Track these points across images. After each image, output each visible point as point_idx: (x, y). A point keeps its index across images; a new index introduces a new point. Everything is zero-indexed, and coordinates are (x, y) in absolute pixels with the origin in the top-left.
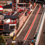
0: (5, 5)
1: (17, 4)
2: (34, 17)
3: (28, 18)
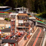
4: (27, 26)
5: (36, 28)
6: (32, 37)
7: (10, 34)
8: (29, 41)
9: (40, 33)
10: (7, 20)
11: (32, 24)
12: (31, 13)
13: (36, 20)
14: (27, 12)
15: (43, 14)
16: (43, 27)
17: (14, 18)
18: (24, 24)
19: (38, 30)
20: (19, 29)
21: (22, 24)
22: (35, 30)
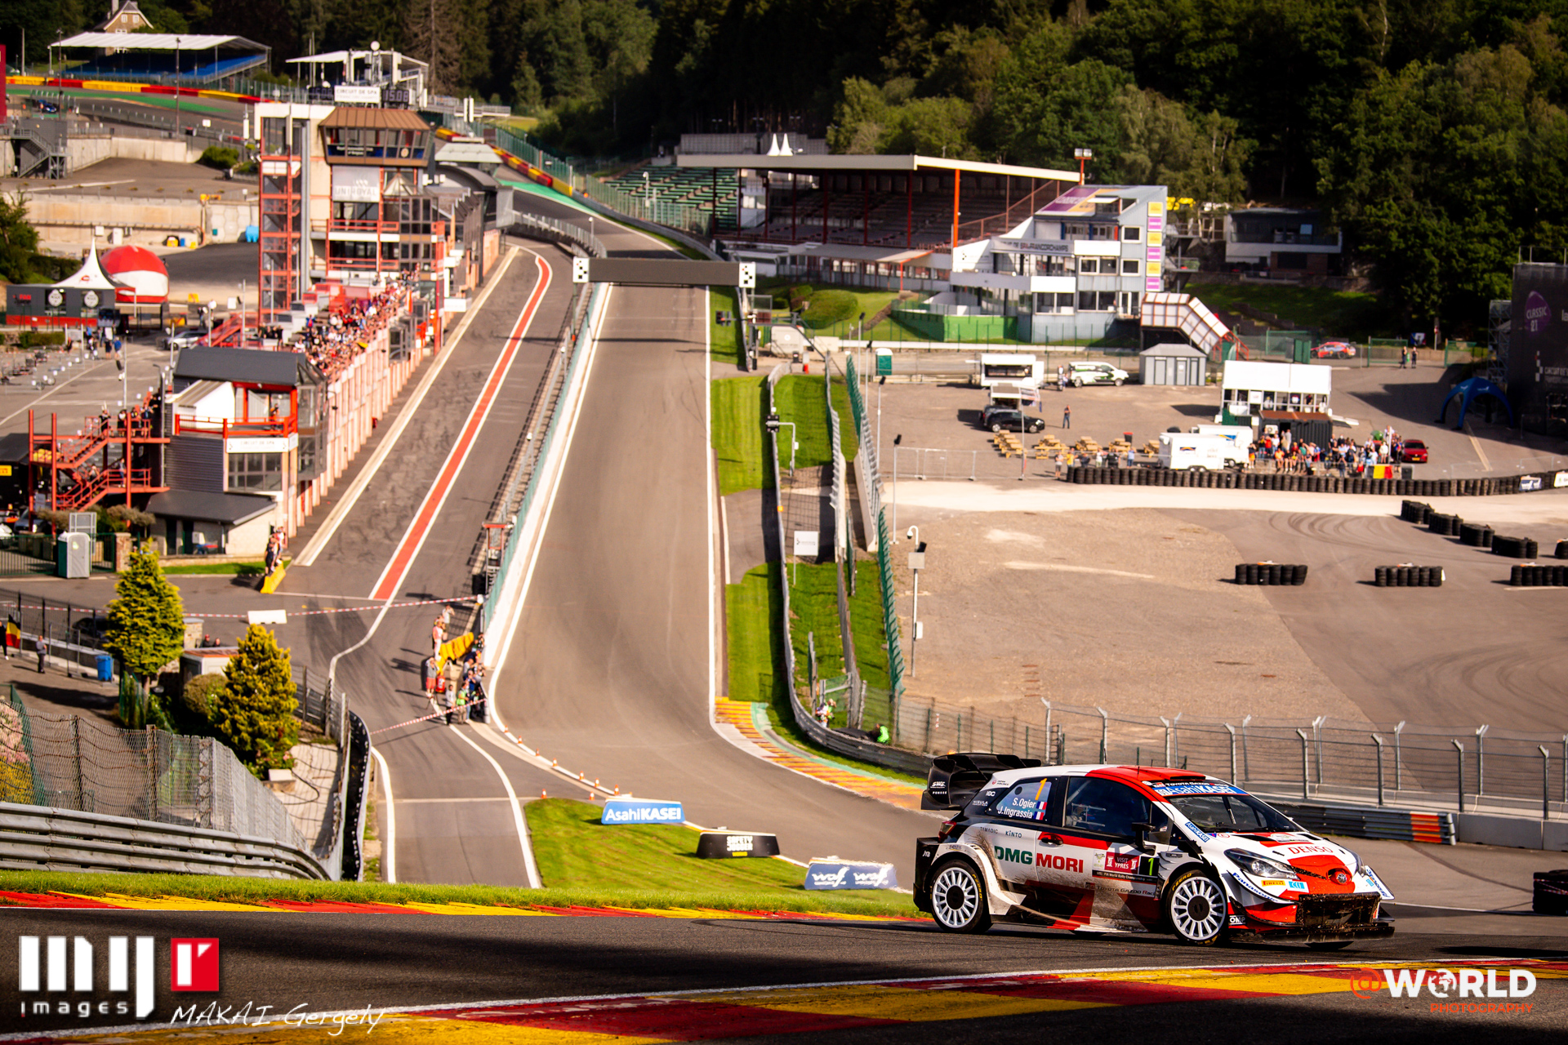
0: (192, 242)
1: (307, 236)
2: (480, 376)
3: (415, 378)
4: (415, 229)
5: (503, 250)
6: (460, 331)
7: (251, 295)
8: (434, 373)
9: (537, 297)
10: (223, 166)
11: (463, 211)
12: (451, 101)
13: (500, 171)
14: (420, 97)
15: (566, 118)
16: (569, 241)
17: (293, 150)
18: (389, 208)
19: (524, 273)
20: (338, 252)
21: (369, 206)
22: (487, 266)
